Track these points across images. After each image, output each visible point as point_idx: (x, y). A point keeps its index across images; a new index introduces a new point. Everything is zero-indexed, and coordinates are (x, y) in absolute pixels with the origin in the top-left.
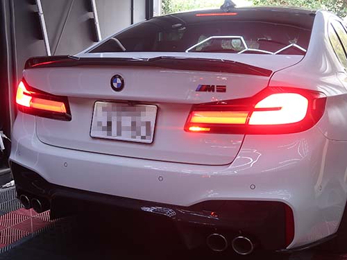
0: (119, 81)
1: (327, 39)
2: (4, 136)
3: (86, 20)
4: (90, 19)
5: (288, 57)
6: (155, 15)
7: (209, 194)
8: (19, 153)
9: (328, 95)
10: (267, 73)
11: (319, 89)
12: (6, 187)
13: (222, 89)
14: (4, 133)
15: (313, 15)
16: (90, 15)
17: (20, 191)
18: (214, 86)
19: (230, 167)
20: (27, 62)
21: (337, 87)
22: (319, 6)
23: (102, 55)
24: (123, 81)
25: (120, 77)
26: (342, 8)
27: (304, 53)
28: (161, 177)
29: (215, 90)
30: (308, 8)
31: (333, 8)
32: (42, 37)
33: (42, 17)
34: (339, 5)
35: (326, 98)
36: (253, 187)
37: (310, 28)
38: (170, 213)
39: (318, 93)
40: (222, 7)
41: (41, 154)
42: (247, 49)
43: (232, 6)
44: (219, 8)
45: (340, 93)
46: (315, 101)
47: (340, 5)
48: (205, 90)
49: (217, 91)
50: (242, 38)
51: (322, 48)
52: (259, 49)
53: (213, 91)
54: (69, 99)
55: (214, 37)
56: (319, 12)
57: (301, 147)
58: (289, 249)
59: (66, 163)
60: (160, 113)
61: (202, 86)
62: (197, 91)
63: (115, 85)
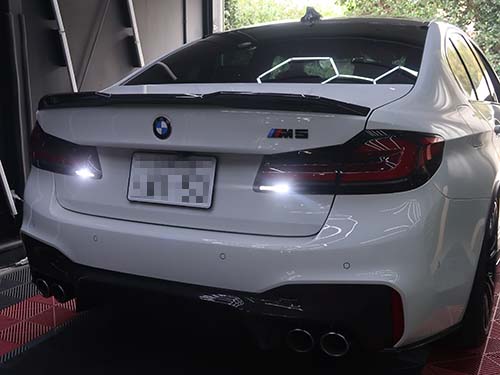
0: (164, 125)
1: (444, 58)
2: (16, 196)
3: (122, 38)
4: (129, 37)
5: (392, 87)
6: (216, 30)
7: (289, 277)
8: (34, 224)
9: (447, 137)
10: (363, 111)
11: (435, 130)
12: (20, 265)
13: (303, 134)
14: (16, 193)
15: (425, 28)
16: (128, 31)
17: (37, 274)
18: (291, 130)
19: (317, 238)
20: (41, 101)
21: (459, 125)
22: (435, 10)
23: (146, 89)
24: (169, 125)
25: (165, 120)
26: (465, 13)
27: (412, 80)
28: (223, 254)
29: (294, 135)
31: (454, 12)
32: (65, 64)
33: (64, 36)
34: (461, 8)
35: (443, 142)
36: (347, 266)
37: (423, 46)
38: (236, 302)
39: (432, 136)
40: (303, 19)
41: (62, 224)
42: (338, 75)
43: (317, 16)
44: (299, 20)
45: (464, 133)
46: (429, 147)
47: (463, 9)
48: (280, 136)
49: (297, 137)
50: (331, 60)
51: (438, 71)
52: (354, 75)
53: (291, 137)
54: (98, 150)
55: (294, 59)
56: (433, 23)
57: (412, 210)
58: (398, 348)
59: (96, 236)
60: (221, 168)
61: (276, 130)
62: (269, 137)
63: (159, 131)
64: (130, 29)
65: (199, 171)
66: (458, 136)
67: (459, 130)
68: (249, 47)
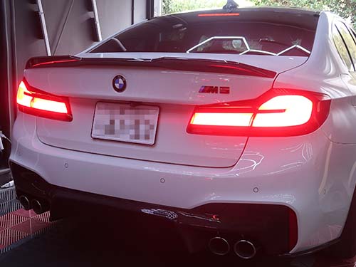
0: (121, 81)
1: (332, 40)
2: (3, 136)
3: (86, 19)
4: (91, 19)
5: (291, 58)
6: (156, 15)
7: (211, 197)
8: (20, 154)
9: (332, 97)
10: (271, 74)
11: (323, 90)
12: (5, 188)
13: (225, 91)
14: (3, 133)
15: (317, 16)
16: (90, 14)
17: (20, 192)
18: (217, 87)
19: (233, 169)
20: (28, 62)
21: (342, 89)
22: (321, 6)
23: (102, 55)
24: (125, 82)
25: (122, 78)
26: (344, 9)
27: (308, 55)
28: (163, 179)
29: (219, 91)
30: (310, 8)
31: (336, 8)
32: (42, 37)
33: (43, 16)
34: (341, 6)
35: (330, 100)
36: (256, 190)
37: (315, 30)
38: (172, 216)
39: (321, 95)
40: (224, 7)
41: (41, 154)
42: (249, 50)
43: (235, 6)
44: (221, 8)
45: (344, 95)
46: (319, 103)
47: (343, 6)
48: (208, 91)
49: (221, 93)
50: (244, 39)
52: (262, 50)
53: (217, 92)
54: (71, 100)
55: (216, 37)
56: (323, 13)
57: (305, 149)
58: (292, 254)
59: (67, 164)
60: (163, 115)
61: (206, 87)
62: (200, 92)
63: (117, 85)
64: (92, 12)
65: (147, 117)
66: (340, 97)
67: (341, 92)
68: (180, 28)
